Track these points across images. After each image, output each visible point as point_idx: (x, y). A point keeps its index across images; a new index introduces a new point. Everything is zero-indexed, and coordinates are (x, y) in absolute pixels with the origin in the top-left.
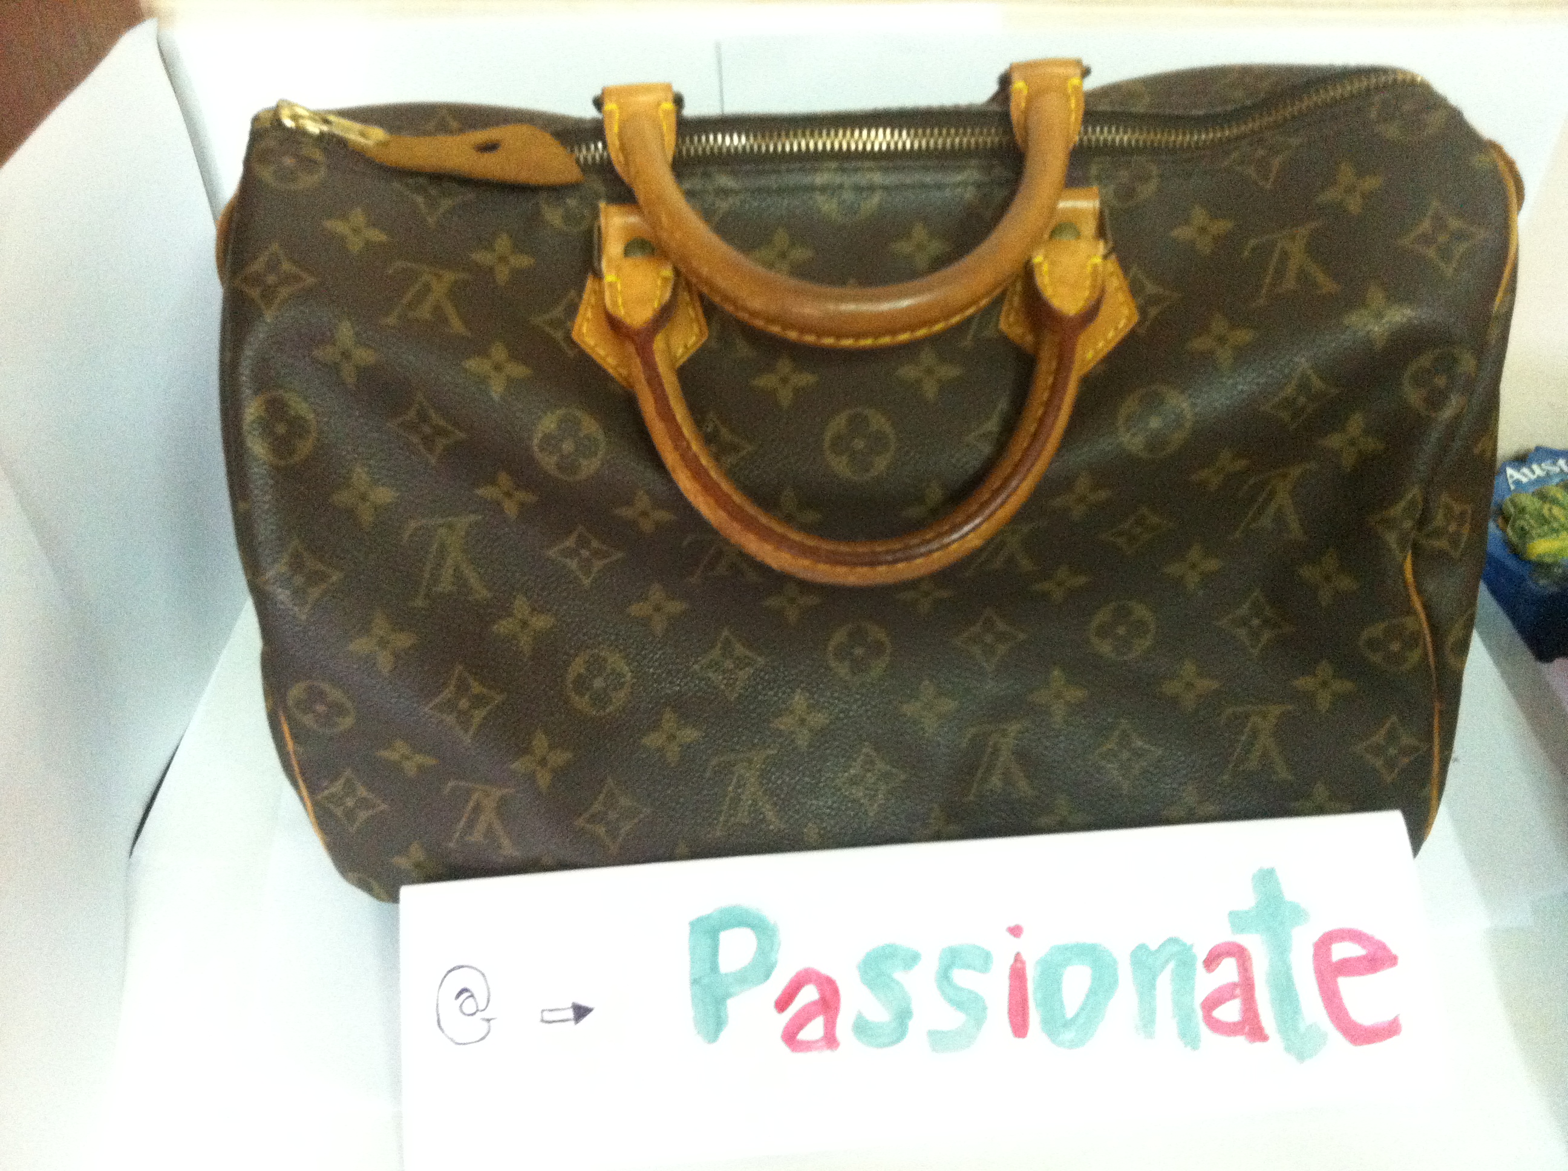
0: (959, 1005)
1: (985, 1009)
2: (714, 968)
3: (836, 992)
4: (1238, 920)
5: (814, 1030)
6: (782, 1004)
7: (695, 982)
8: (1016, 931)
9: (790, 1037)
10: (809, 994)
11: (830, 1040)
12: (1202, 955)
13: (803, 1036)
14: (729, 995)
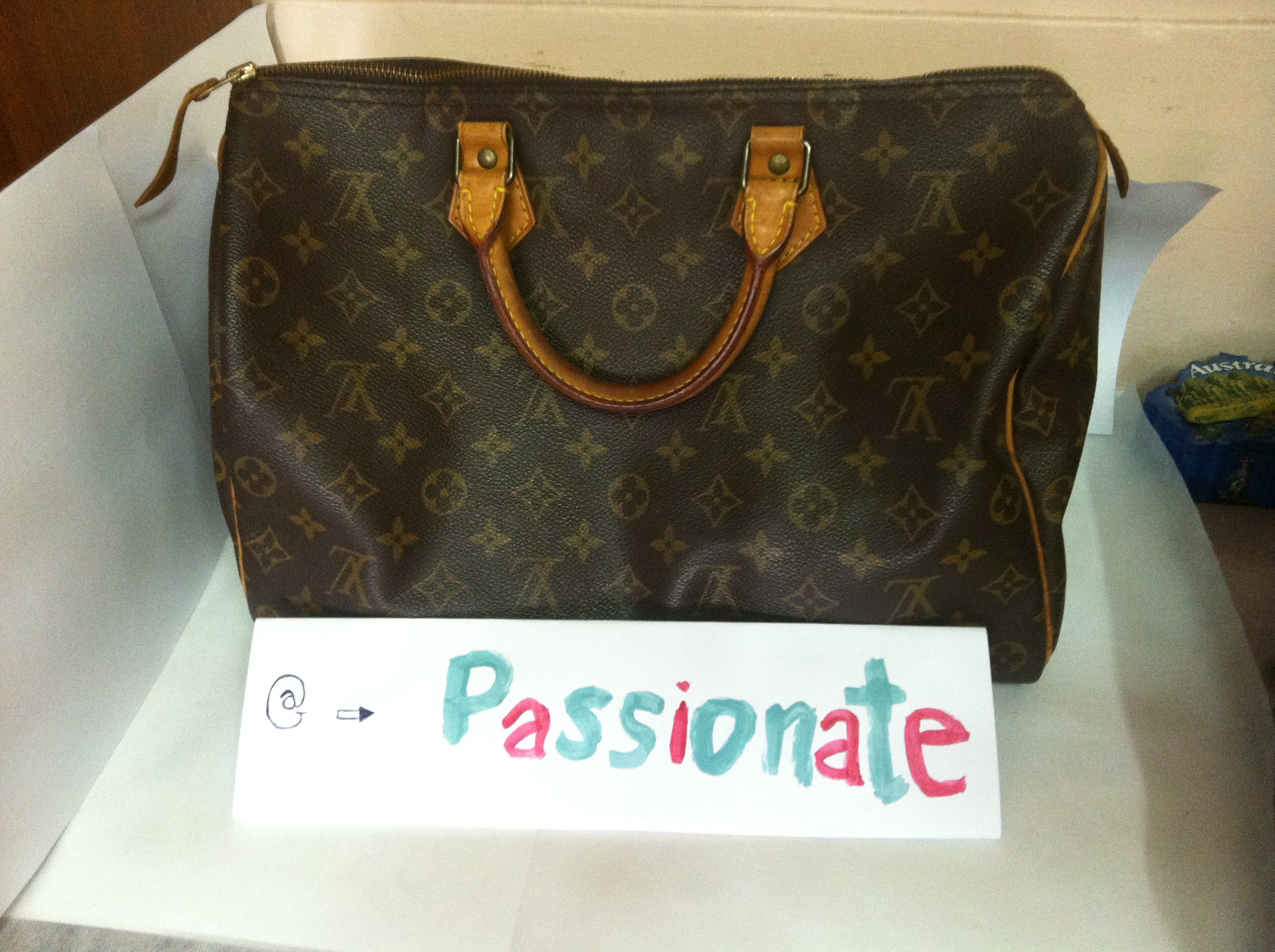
0: (635, 735)
1: (654, 740)
2: (463, 691)
3: (547, 717)
4: (851, 694)
5: (528, 743)
6: (508, 722)
7: (447, 701)
8: (684, 686)
9: (511, 746)
10: (528, 717)
11: (539, 751)
12: (821, 716)
13: (520, 745)
14: (469, 713)
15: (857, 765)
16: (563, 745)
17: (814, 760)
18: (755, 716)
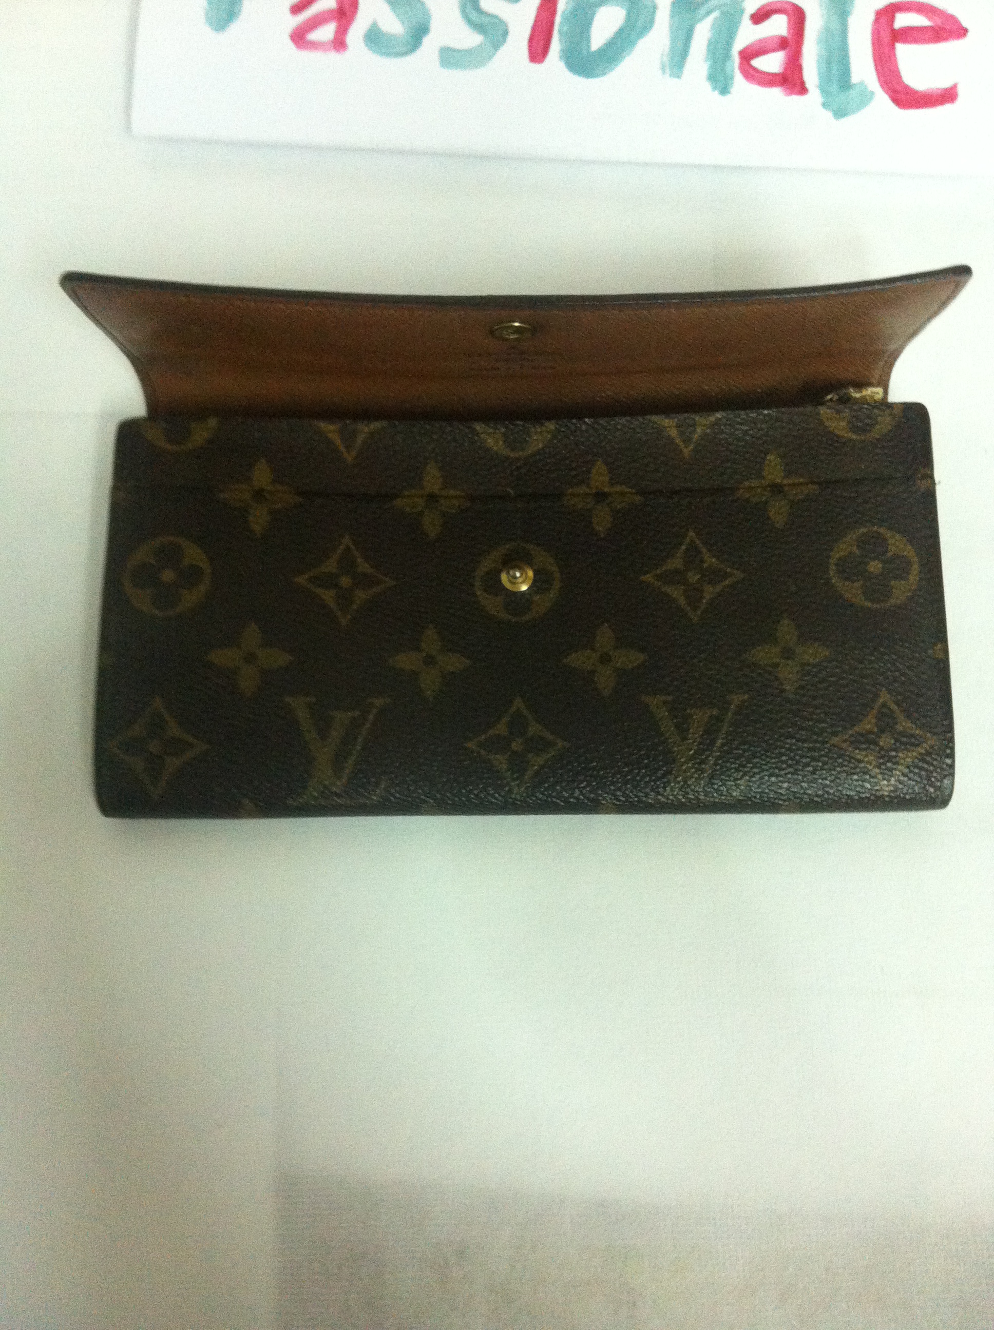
0: (479, 28)
1: (506, 33)
5: (326, 32)
6: (297, 9)
9: (299, 37)
11: (339, 43)
12: (751, 9)
13: (314, 36)
15: (799, 68)
16: (374, 38)
17: (736, 60)
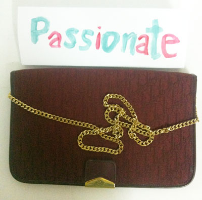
0: (86, 42)
1: (91, 43)
2: (36, 29)
3: (61, 37)
4: (148, 30)
5: (56, 43)
6: (50, 38)
7: (32, 31)
8: (99, 28)
9: (51, 44)
10: (55, 36)
11: (59, 46)
12: (138, 36)
13: (53, 44)
14: (39, 35)
16: (66, 44)
17: (135, 48)
18: (120, 37)
